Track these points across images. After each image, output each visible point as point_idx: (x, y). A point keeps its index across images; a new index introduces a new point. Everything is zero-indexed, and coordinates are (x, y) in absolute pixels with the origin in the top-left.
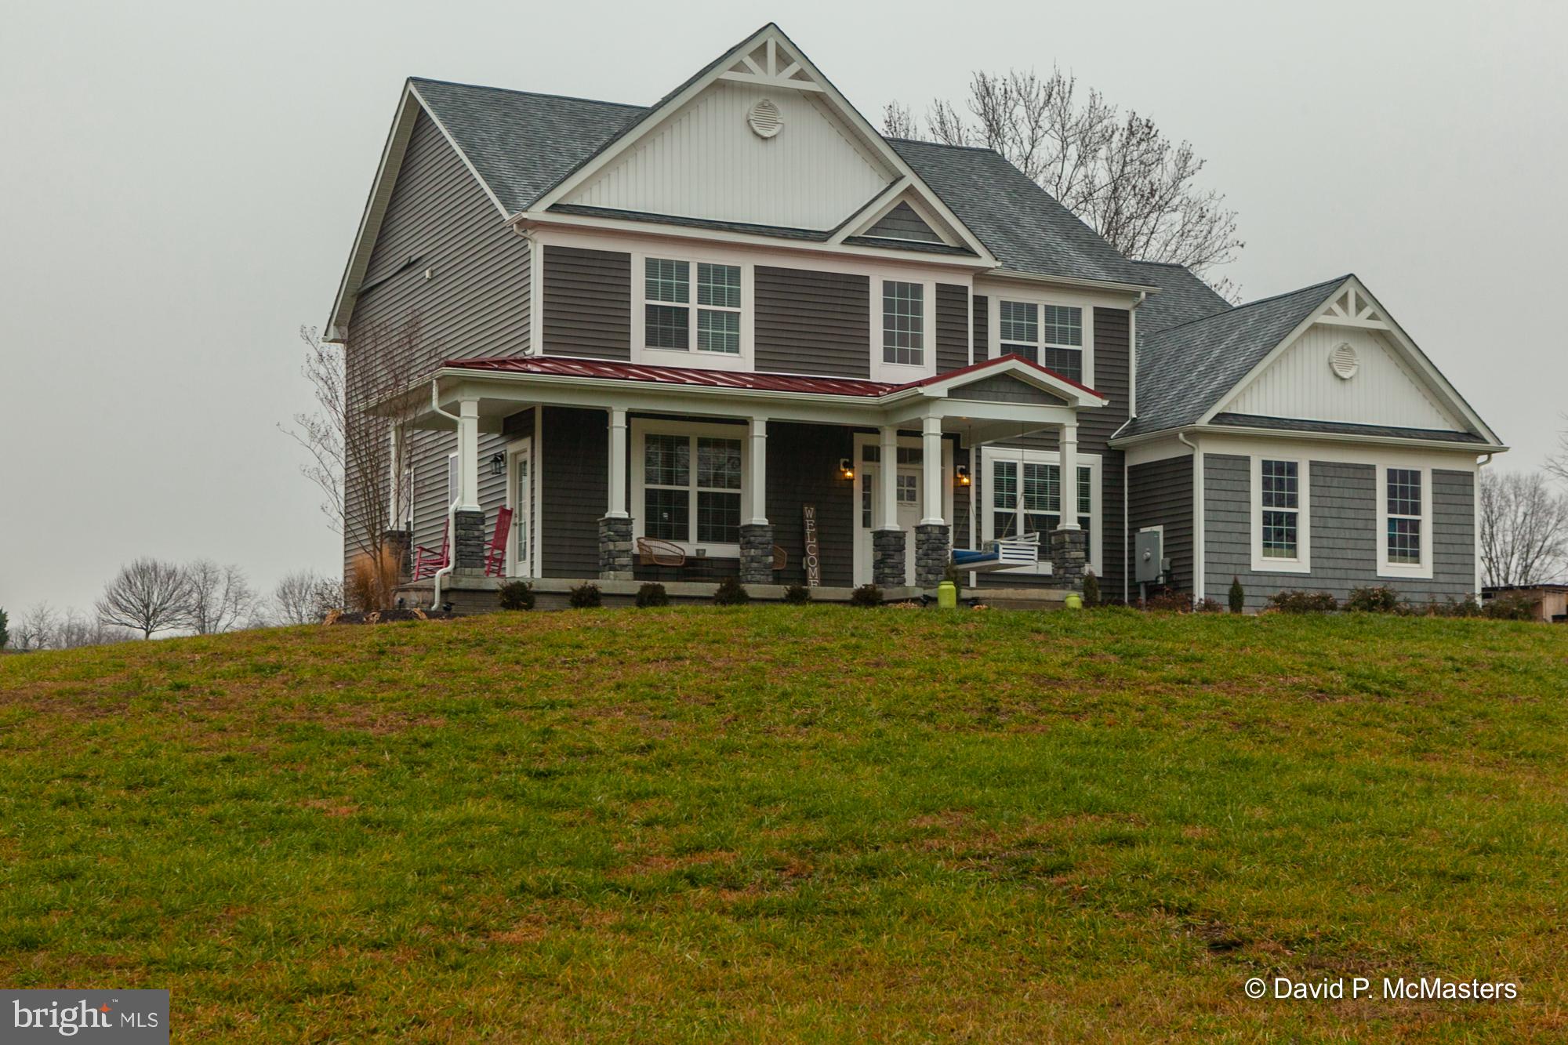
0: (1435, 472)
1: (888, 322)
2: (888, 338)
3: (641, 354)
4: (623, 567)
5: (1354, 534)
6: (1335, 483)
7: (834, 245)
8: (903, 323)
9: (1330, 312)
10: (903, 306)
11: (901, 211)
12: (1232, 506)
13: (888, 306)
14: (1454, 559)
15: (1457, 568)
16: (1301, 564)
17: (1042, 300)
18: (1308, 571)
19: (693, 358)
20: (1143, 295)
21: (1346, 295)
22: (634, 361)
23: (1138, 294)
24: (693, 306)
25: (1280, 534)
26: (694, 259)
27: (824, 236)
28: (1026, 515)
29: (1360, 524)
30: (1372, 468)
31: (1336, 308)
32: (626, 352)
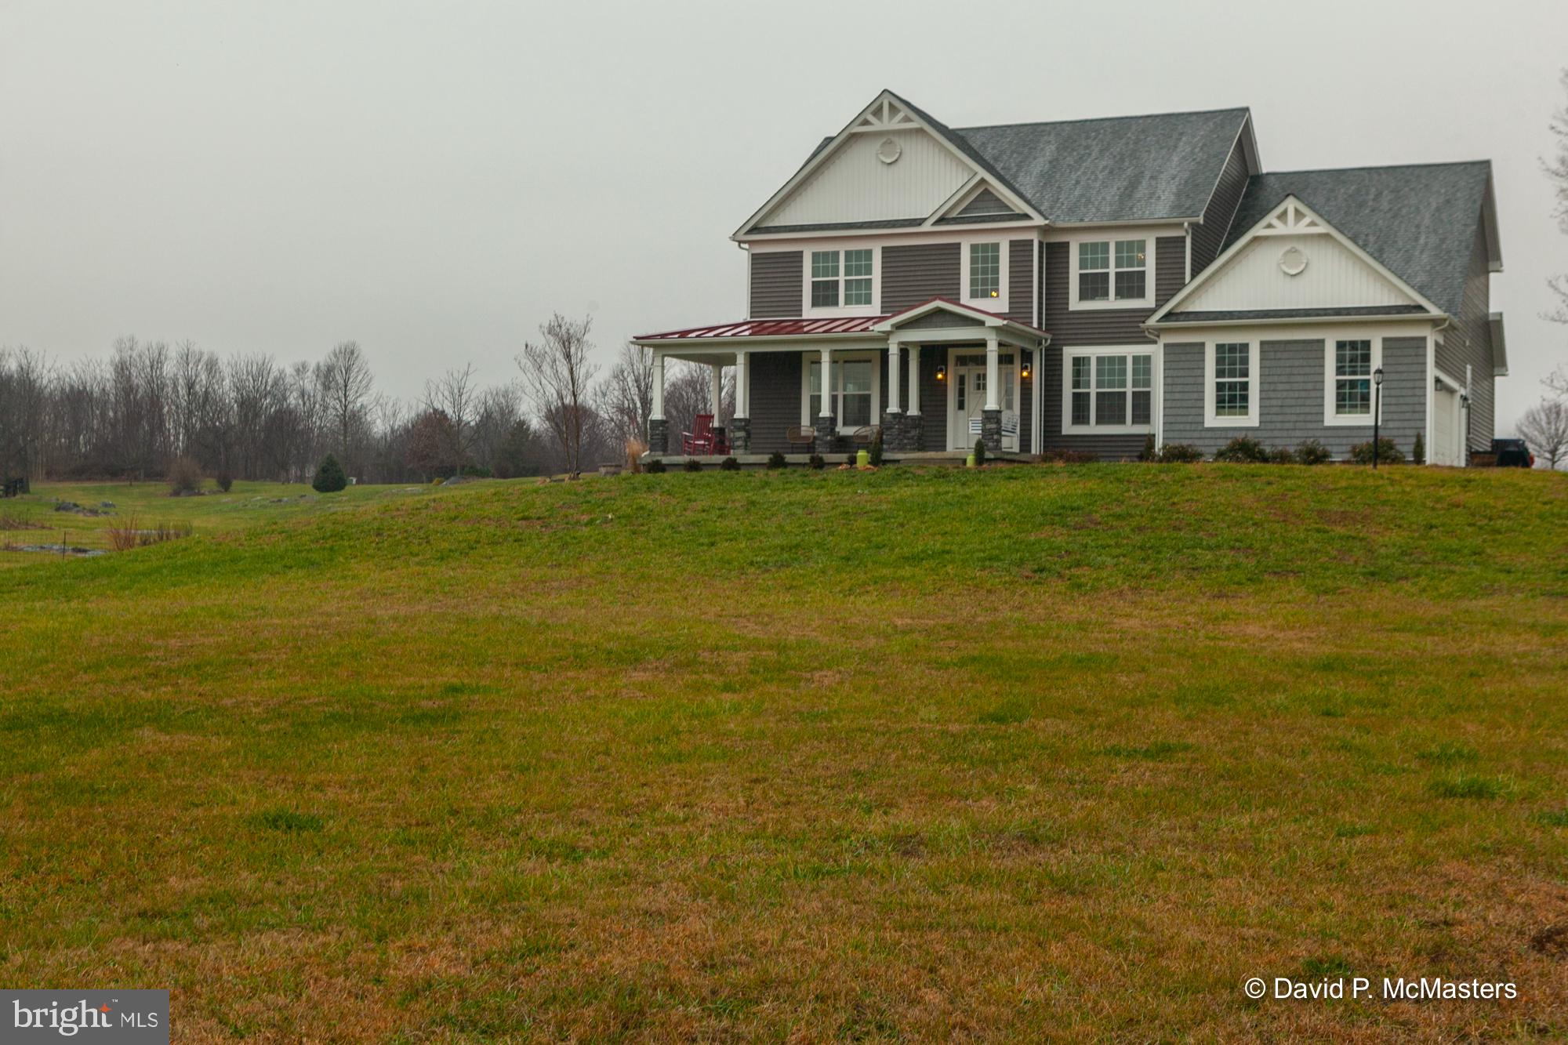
0: (1385, 340)
1: (973, 271)
2: (973, 282)
3: (809, 312)
4: (739, 447)
5: (1303, 394)
6: (1285, 355)
7: (926, 227)
8: (985, 271)
9: (1270, 226)
10: (985, 260)
11: (985, 196)
12: (1191, 380)
13: (974, 260)
14: (1404, 408)
15: (1407, 416)
16: (1251, 419)
17: (1112, 239)
18: (1257, 424)
19: (842, 311)
20: (1186, 224)
21: (1285, 212)
22: (804, 317)
23: (1181, 225)
24: (842, 278)
25: (1232, 398)
26: (842, 248)
27: (919, 222)
28: (1098, 393)
29: (1310, 386)
30: (1322, 342)
31: (1275, 222)
32: (799, 312)
